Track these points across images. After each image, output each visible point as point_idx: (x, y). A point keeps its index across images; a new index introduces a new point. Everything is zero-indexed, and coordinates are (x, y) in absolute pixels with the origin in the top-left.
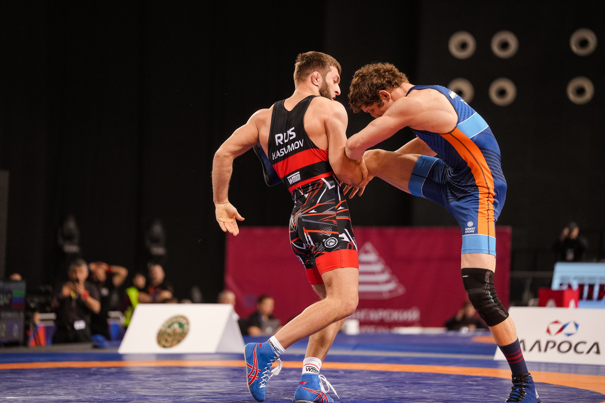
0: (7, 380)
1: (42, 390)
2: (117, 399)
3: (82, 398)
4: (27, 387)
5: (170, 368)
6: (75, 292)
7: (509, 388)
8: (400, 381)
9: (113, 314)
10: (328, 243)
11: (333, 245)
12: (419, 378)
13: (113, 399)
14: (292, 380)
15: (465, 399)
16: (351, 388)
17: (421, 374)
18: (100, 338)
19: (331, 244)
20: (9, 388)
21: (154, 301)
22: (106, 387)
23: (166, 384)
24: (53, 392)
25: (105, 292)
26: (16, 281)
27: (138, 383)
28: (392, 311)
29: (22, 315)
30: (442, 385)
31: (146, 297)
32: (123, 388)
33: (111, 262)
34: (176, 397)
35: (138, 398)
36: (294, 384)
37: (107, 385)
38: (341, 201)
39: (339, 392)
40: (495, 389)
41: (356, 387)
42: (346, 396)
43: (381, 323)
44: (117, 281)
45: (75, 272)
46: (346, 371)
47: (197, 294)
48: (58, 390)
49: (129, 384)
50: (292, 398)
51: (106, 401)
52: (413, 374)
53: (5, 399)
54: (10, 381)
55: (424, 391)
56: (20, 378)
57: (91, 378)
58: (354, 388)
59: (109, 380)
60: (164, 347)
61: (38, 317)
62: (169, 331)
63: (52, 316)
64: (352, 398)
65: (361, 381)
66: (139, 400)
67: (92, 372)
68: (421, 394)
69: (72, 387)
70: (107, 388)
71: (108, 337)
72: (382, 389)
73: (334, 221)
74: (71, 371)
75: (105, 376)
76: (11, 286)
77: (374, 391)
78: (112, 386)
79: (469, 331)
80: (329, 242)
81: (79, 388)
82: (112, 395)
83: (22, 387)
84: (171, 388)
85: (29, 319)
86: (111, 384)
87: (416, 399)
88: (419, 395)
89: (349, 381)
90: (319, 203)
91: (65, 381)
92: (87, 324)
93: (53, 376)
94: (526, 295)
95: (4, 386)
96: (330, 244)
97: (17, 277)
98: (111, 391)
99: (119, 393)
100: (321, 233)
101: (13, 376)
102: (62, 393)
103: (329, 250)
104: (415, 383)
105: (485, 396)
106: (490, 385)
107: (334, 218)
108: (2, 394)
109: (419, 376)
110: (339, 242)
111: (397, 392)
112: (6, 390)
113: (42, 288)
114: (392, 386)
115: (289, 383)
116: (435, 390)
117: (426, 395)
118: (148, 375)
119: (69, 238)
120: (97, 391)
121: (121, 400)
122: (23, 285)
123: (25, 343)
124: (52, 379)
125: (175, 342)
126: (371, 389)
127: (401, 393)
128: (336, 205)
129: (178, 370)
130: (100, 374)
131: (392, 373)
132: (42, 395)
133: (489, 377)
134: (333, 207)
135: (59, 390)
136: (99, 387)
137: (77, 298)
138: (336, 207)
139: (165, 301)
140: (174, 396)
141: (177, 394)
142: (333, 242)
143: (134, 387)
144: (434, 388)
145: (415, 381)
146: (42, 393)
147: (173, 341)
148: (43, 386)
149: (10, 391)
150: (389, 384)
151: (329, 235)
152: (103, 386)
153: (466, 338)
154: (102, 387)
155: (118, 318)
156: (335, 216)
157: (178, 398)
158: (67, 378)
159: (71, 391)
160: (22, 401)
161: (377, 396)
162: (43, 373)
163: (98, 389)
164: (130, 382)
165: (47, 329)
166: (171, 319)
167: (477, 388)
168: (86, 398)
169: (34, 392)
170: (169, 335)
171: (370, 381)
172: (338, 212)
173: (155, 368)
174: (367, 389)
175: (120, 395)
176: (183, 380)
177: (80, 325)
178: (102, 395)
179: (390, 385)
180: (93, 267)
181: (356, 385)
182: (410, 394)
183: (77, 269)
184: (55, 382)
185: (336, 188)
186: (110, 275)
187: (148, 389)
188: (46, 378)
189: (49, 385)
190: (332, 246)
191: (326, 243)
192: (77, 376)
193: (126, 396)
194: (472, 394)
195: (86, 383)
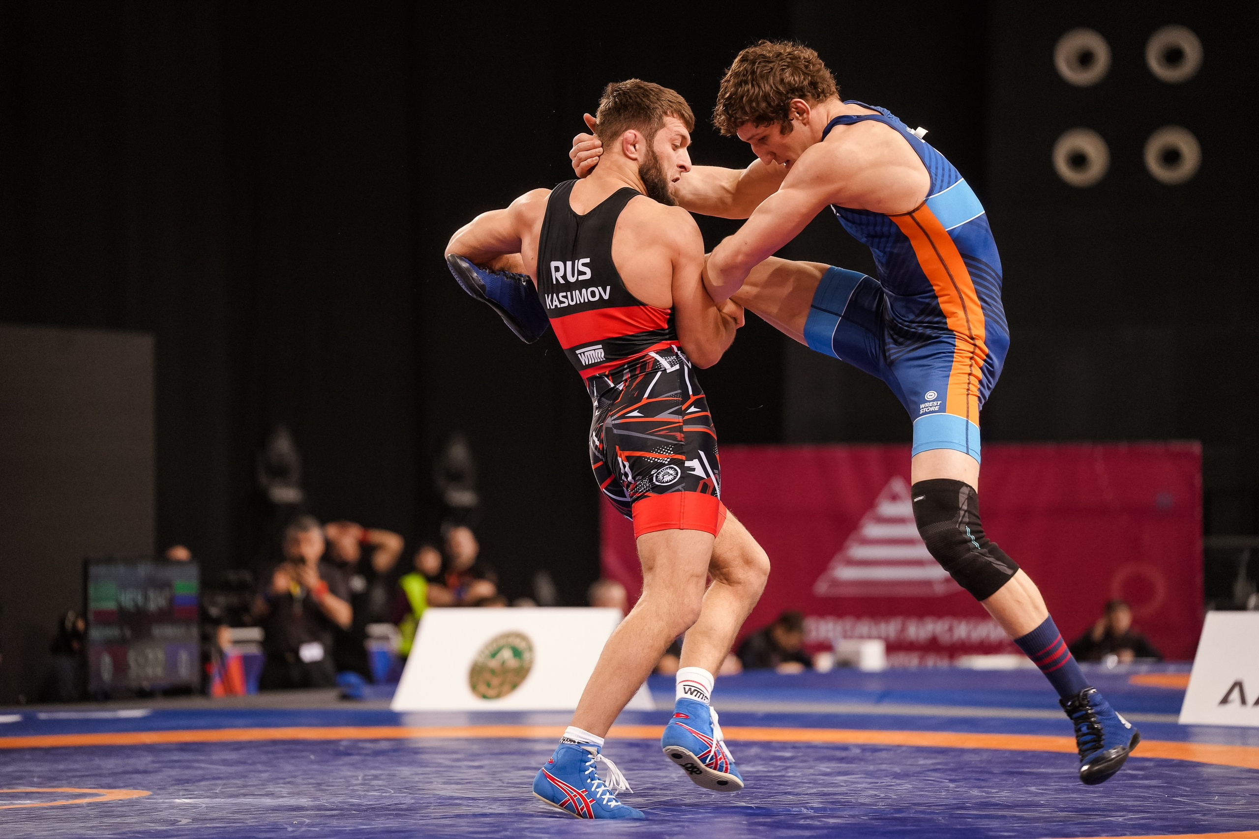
0: (172, 764)
1: (245, 786)
2: (396, 804)
3: (324, 802)
4: (214, 779)
5: (499, 740)
6: (300, 582)
7: (1214, 784)
8: (980, 767)
9: (378, 629)
10: (660, 476)
11: (670, 481)
12: (1020, 762)
13: (388, 805)
14: (753, 766)
15: (1121, 806)
16: (878, 783)
17: (1023, 753)
18: (353, 679)
19: (667, 478)
20: (179, 782)
21: (459, 603)
22: (373, 779)
23: (494, 773)
24: (267, 790)
25: (358, 583)
26: (179, 563)
27: (437, 772)
28: (955, 622)
29: (195, 631)
30: (1070, 778)
31: (445, 595)
32: (406, 782)
33: (368, 523)
34: (515, 802)
35: (439, 803)
36: (757, 775)
37: (373, 775)
38: (693, 396)
39: (853, 792)
40: (1184, 785)
41: (887, 781)
42: (867, 801)
43: (932, 646)
44: (383, 561)
45: (297, 542)
46: (864, 748)
47: (545, 588)
48: (277, 786)
49: (418, 774)
50: (753, 803)
51: (373, 808)
52: (1007, 755)
53: (172, 804)
54: (180, 767)
55: (1033, 789)
56: (198, 761)
57: (341, 762)
58: (884, 782)
59: (377, 765)
60: (485, 697)
61: (227, 636)
62: (494, 664)
63: (254, 633)
64: (880, 804)
65: (897, 769)
66: (441, 807)
67: (342, 748)
68: (1028, 795)
69: (303, 779)
70: (375, 782)
71: (369, 677)
72: (942, 784)
73: (679, 435)
74: (299, 747)
75: (368, 758)
76: (169, 573)
77: (927, 789)
78: (383, 777)
79: (1119, 662)
80: (662, 473)
81: (319, 782)
82: (386, 797)
83: (203, 779)
84: (503, 783)
85: (208, 640)
86: (382, 775)
87: (1017, 806)
88: (1022, 798)
89: (871, 768)
90: (648, 398)
91: (289, 768)
92: (326, 651)
93: (264, 758)
94: (1240, 586)
95: (169, 776)
96: (663, 478)
97: (181, 553)
98: (382, 788)
99: (399, 793)
100: (651, 458)
101: (186, 756)
102: (285, 792)
103: (661, 490)
104: (1011, 773)
105: (1165, 801)
106: (1175, 777)
107: (679, 429)
108: (166, 794)
109: (1019, 759)
110: (683, 475)
111: (975, 792)
112: (173, 785)
113: (232, 576)
114: (965, 779)
115: (746, 773)
116: (1056, 787)
117: (1036, 799)
118: (455, 756)
119: (280, 473)
120: (355, 788)
121: (404, 806)
122: (193, 571)
123: (203, 688)
124: (263, 763)
125: (506, 687)
126: (920, 785)
127: (984, 794)
128: (683, 403)
129: (515, 746)
130: (358, 754)
131: (963, 751)
132: (245, 795)
133: (1172, 760)
134: (678, 407)
135: (279, 785)
136: (358, 779)
137: (304, 595)
138: (684, 407)
139: (480, 603)
140: (511, 799)
141: (518, 795)
142: (671, 474)
143: (429, 780)
144: (1053, 784)
145: (1012, 768)
146: (244, 791)
147: (502, 684)
148: (245, 777)
149: (180, 787)
150: (956, 776)
151: (666, 461)
152: (367, 777)
153: (1114, 677)
154: (364, 779)
155: (386, 638)
156: (681, 424)
157: (520, 804)
158: (293, 761)
159: (303, 788)
160: (207, 807)
161: (932, 800)
162: (241, 751)
163: (356, 785)
164: (420, 770)
165: (246, 661)
166: (495, 640)
167: (1146, 782)
168: (334, 803)
169: (228, 790)
170: (493, 672)
171: (918, 769)
172: (686, 417)
173: (469, 740)
174: (910, 786)
175: (402, 797)
176: (528, 765)
177: (312, 652)
178: (365, 796)
179: (961, 777)
180: (333, 531)
181: (886, 776)
182: (1004, 795)
183: (301, 535)
184: (269, 769)
185: (682, 370)
186: (367, 549)
187: (458, 783)
188: (250, 762)
189: (257, 775)
190: (667, 482)
191: (657, 477)
192: (312, 757)
193: (412, 798)
194: (1136, 797)
195: (332, 771)
